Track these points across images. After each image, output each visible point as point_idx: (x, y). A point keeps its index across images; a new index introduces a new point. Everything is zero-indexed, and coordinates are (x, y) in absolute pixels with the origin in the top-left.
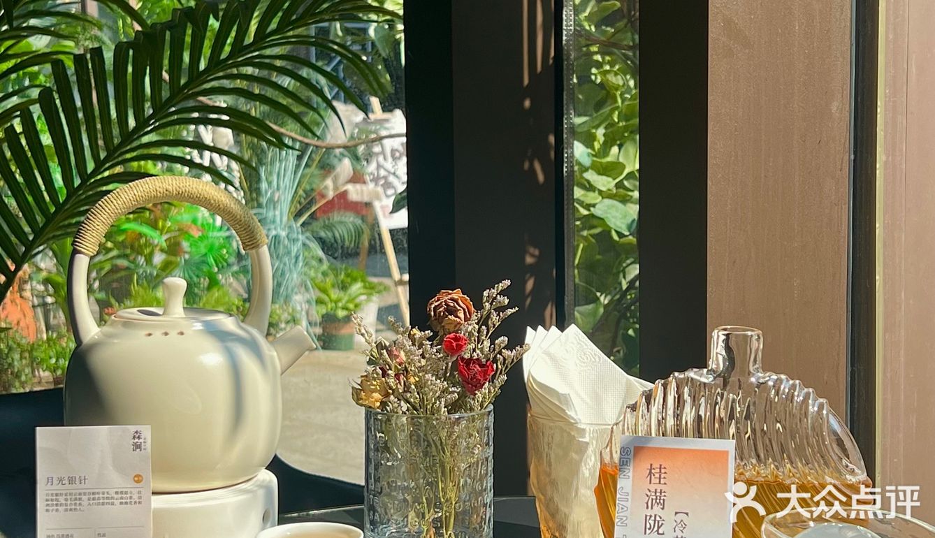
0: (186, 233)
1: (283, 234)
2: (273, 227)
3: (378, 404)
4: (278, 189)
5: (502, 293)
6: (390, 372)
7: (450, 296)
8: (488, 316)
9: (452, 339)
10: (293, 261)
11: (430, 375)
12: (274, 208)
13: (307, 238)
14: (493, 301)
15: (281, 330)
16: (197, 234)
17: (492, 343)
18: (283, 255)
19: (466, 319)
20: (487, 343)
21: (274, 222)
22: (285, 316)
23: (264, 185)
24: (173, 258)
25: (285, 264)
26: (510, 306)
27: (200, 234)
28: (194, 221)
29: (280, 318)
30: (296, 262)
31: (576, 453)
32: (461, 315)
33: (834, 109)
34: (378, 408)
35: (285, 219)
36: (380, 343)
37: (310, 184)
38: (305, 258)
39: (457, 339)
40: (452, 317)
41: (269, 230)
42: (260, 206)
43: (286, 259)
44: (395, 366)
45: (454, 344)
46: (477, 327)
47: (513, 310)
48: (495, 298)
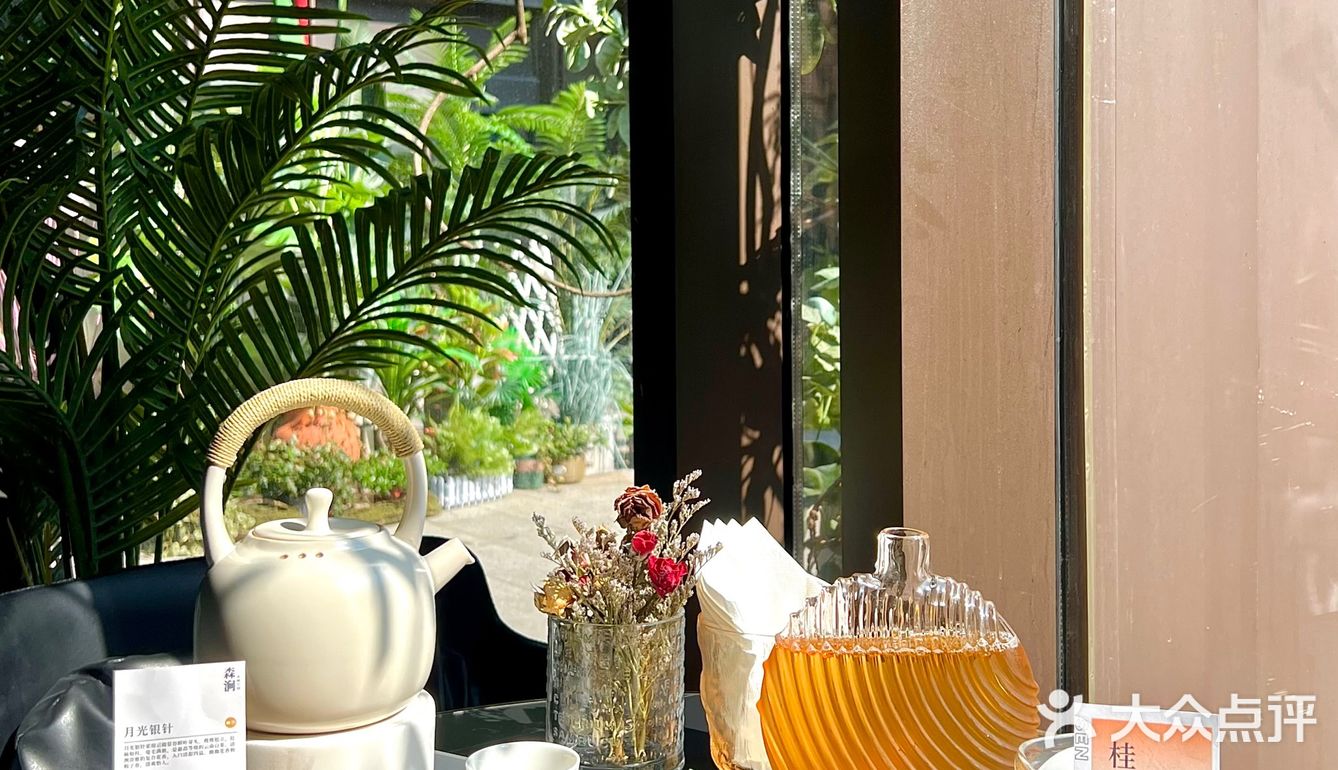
0: (504, 357)
1: (593, 359)
2: (583, 351)
3: (562, 611)
4: (589, 316)
5: (693, 484)
6: (573, 576)
7: (638, 493)
8: (679, 509)
9: (642, 536)
10: (602, 384)
11: (616, 581)
12: (585, 335)
13: (616, 362)
14: (683, 493)
15: (590, 449)
16: (512, 359)
17: (684, 539)
18: (593, 379)
19: (655, 516)
20: (678, 540)
21: (584, 347)
22: (593, 437)
23: (577, 311)
24: (489, 381)
25: (594, 387)
26: (701, 498)
27: (516, 358)
28: (511, 348)
29: (588, 438)
30: (605, 385)
31: (744, 666)
32: (650, 514)
33: (1037, 291)
34: (562, 615)
35: (595, 345)
36: (567, 542)
37: (619, 312)
38: (614, 381)
39: (646, 537)
40: (640, 516)
41: (580, 355)
42: (573, 333)
43: (595, 383)
44: (579, 570)
45: (644, 543)
46: (667, 523)
47: (705, 502)
48: (686, 490)
